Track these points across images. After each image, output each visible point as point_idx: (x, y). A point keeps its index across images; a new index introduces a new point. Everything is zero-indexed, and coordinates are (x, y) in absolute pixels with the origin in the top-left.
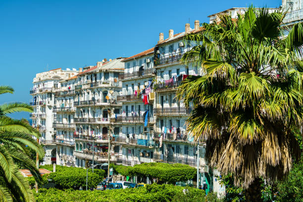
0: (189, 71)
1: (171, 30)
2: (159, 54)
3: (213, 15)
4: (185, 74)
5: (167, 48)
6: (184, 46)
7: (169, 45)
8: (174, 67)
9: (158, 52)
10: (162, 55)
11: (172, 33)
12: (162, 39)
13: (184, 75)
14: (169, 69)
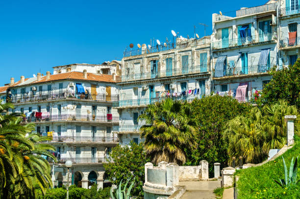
0: (41, 110)
1: (23, 76)
2: (11, 95)
3: (58, 67)
4: (37, 111)
5: (19, 91)
6: (36, 90)
7: (20, 88)
8: (26, 106)
9: (10, 93)
10: (13, 96)
11: (23, 78)
12: (13, 83)
13: (37, 113)
14: (21, 107)
